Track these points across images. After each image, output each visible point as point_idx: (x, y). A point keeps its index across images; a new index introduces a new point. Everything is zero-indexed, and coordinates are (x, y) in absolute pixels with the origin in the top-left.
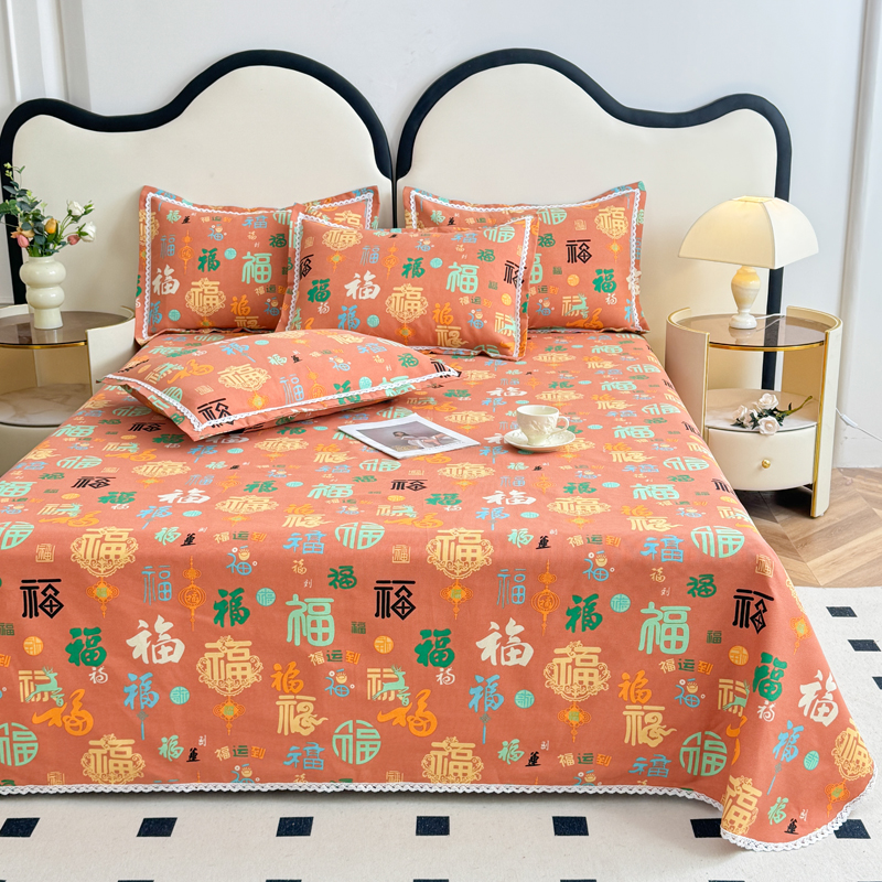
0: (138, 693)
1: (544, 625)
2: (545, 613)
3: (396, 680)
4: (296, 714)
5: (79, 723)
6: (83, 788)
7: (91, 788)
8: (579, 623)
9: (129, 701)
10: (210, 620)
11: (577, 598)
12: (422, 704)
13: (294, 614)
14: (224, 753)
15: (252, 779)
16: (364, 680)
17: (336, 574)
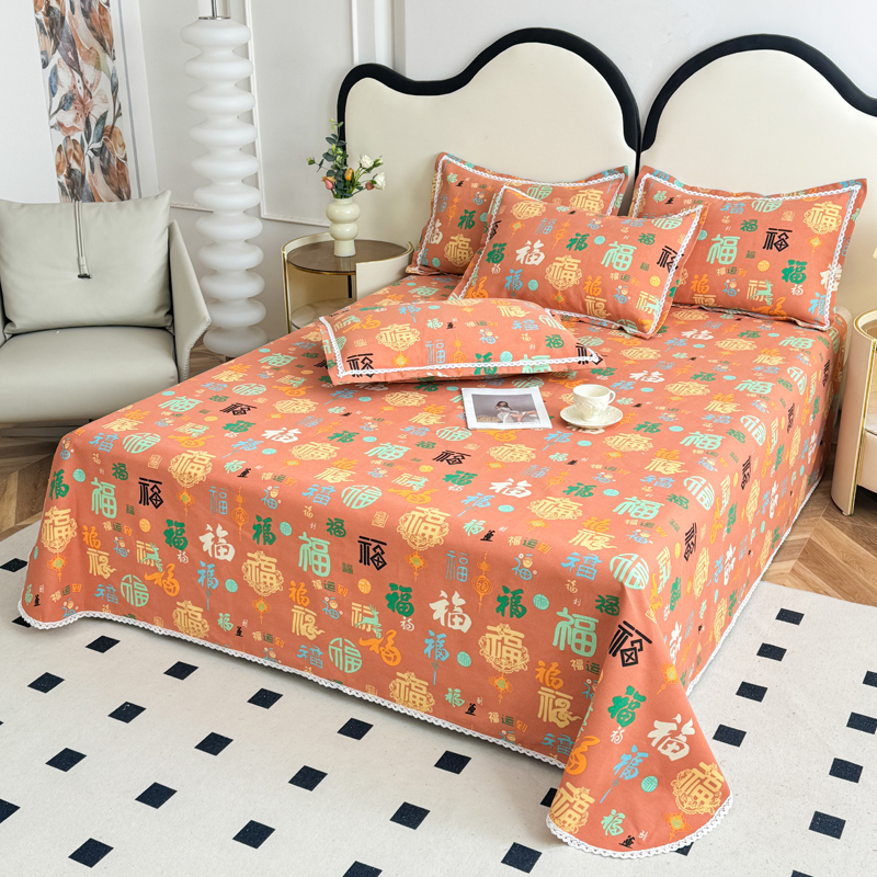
0: (206, 576)
1: (480, 604)
2: (482, 595)
3: (372, 617)
4: (304, 622)
5: (172, 587)
6: (174, 634)
7: (178, 635)
8: (507, 609)
9: (201, 580)
10: (250, 536)
11: (506, 589)
12: (390, 640)
13: (304, 547)
14: (258, 636)
15: (276, 660)
16: (349, 611)
17: (332, 524)
